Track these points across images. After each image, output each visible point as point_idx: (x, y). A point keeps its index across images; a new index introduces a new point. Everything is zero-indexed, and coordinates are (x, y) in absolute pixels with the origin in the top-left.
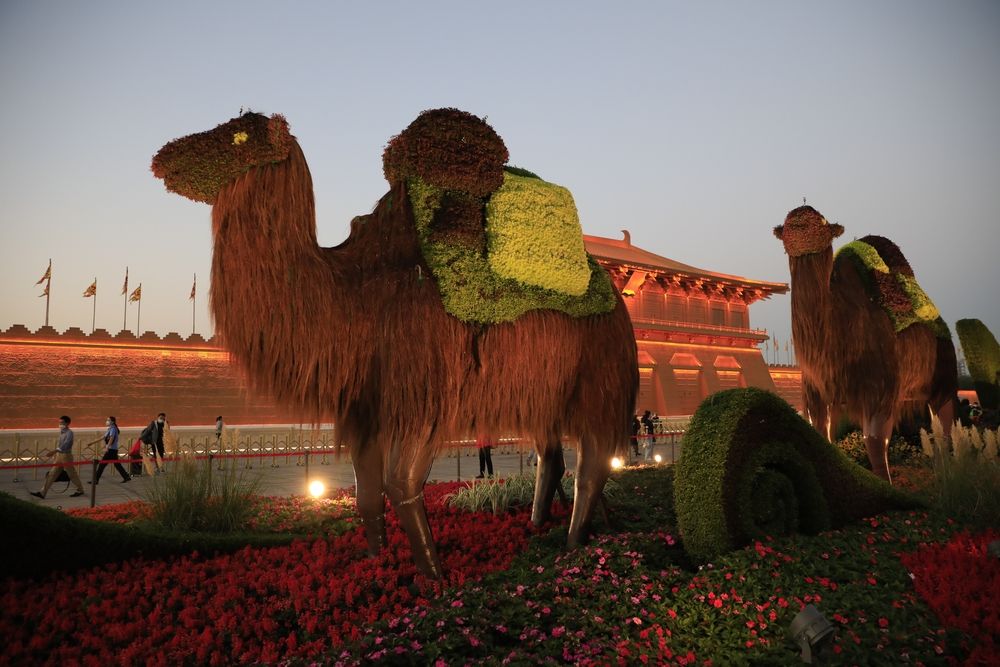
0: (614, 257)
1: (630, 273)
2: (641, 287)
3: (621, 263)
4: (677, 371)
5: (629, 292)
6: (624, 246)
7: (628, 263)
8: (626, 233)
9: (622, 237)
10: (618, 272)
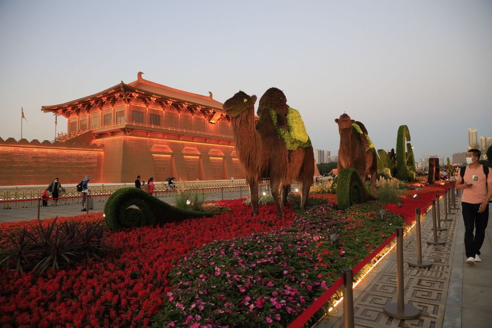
0: (207, 105)
1: (214, 113)
2: (219, 120)
3: (210, 108)
4: (233, 159)
5: (213, 122)
6: (209, 99)
7: (214, 108)
8: (211, 93)
9: (208, 95)
10: (209, 112)
